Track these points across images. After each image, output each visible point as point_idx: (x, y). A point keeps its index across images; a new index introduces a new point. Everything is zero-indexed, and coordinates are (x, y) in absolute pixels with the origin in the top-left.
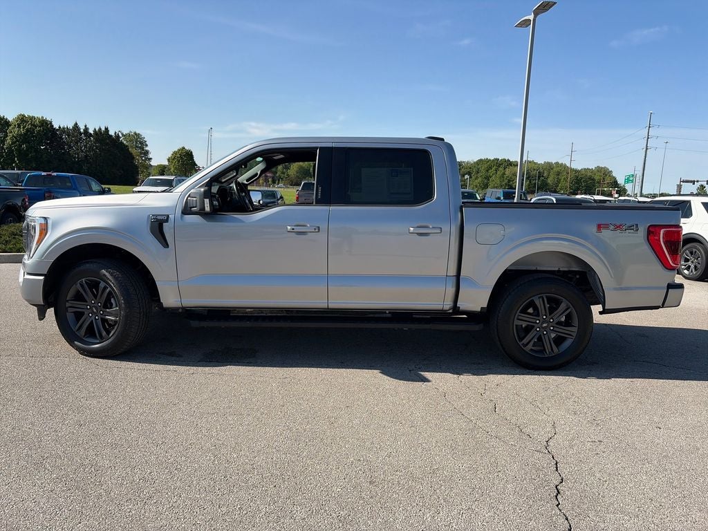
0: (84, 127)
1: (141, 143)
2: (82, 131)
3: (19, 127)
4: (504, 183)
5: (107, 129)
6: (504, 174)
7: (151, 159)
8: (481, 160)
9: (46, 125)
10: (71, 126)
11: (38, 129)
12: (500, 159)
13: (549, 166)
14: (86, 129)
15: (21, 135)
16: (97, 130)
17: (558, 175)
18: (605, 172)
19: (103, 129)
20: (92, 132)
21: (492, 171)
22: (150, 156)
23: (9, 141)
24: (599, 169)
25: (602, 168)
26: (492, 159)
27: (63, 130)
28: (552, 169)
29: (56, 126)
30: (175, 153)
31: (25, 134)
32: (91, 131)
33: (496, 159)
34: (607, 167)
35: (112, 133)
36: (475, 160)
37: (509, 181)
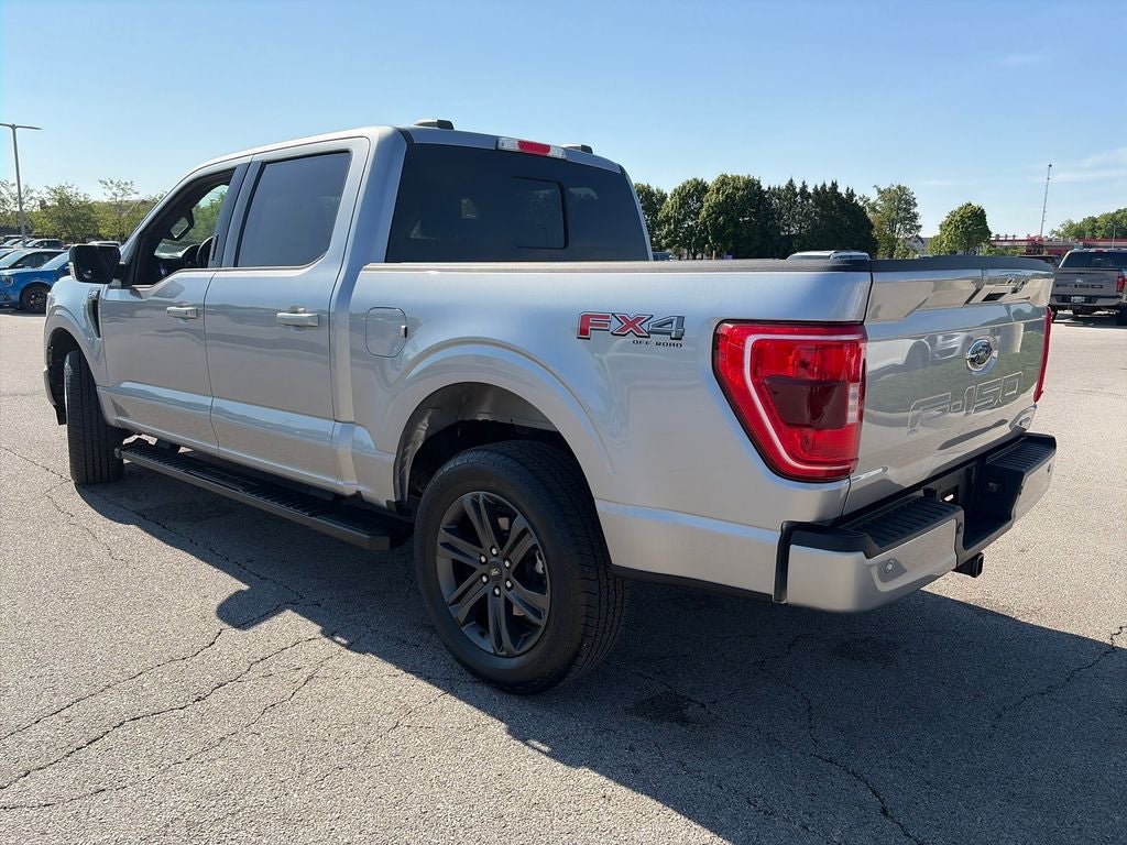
0: (800, 185)
1: (908, 202)
2: (798, 190)
3: (718, 193)
5: (834, 185)
7: (921, 226)
9: (752, 186)
10: (783, 185)
11: (741, 193)
14: (804, 187)
15: (719, 203)
16: (819, 188)
19: (829, 185)
20: (811, 192)
22: (919, 222)
23: (704, 213)
27: (774, 193)
29: (765, 187)
30: (953, 214)
31: (724, 201)
32: (810, 190)
35: (842, 190)
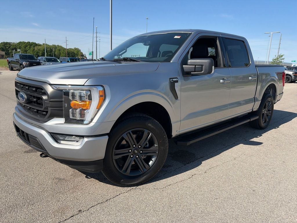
4: (35, 54)
6: (34, 49)
8: (20, 42)
12: (31, 42)
13: (55, 47)
17: (60, 51)
18: (78, 51)
21: (28, 48)
24: (76, 49)
25: (76, 48)
26: (27, 42)
28: (56, 48)
33: (29, 42)
34: (79, 48)
36: (18, 42)
37: (37, 53)
